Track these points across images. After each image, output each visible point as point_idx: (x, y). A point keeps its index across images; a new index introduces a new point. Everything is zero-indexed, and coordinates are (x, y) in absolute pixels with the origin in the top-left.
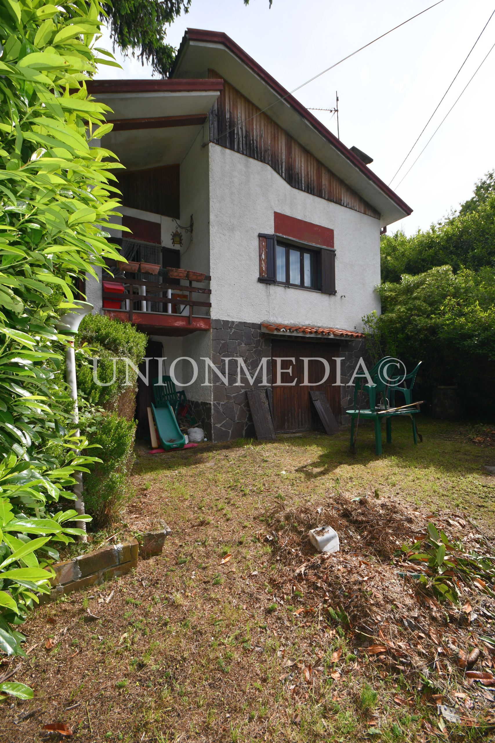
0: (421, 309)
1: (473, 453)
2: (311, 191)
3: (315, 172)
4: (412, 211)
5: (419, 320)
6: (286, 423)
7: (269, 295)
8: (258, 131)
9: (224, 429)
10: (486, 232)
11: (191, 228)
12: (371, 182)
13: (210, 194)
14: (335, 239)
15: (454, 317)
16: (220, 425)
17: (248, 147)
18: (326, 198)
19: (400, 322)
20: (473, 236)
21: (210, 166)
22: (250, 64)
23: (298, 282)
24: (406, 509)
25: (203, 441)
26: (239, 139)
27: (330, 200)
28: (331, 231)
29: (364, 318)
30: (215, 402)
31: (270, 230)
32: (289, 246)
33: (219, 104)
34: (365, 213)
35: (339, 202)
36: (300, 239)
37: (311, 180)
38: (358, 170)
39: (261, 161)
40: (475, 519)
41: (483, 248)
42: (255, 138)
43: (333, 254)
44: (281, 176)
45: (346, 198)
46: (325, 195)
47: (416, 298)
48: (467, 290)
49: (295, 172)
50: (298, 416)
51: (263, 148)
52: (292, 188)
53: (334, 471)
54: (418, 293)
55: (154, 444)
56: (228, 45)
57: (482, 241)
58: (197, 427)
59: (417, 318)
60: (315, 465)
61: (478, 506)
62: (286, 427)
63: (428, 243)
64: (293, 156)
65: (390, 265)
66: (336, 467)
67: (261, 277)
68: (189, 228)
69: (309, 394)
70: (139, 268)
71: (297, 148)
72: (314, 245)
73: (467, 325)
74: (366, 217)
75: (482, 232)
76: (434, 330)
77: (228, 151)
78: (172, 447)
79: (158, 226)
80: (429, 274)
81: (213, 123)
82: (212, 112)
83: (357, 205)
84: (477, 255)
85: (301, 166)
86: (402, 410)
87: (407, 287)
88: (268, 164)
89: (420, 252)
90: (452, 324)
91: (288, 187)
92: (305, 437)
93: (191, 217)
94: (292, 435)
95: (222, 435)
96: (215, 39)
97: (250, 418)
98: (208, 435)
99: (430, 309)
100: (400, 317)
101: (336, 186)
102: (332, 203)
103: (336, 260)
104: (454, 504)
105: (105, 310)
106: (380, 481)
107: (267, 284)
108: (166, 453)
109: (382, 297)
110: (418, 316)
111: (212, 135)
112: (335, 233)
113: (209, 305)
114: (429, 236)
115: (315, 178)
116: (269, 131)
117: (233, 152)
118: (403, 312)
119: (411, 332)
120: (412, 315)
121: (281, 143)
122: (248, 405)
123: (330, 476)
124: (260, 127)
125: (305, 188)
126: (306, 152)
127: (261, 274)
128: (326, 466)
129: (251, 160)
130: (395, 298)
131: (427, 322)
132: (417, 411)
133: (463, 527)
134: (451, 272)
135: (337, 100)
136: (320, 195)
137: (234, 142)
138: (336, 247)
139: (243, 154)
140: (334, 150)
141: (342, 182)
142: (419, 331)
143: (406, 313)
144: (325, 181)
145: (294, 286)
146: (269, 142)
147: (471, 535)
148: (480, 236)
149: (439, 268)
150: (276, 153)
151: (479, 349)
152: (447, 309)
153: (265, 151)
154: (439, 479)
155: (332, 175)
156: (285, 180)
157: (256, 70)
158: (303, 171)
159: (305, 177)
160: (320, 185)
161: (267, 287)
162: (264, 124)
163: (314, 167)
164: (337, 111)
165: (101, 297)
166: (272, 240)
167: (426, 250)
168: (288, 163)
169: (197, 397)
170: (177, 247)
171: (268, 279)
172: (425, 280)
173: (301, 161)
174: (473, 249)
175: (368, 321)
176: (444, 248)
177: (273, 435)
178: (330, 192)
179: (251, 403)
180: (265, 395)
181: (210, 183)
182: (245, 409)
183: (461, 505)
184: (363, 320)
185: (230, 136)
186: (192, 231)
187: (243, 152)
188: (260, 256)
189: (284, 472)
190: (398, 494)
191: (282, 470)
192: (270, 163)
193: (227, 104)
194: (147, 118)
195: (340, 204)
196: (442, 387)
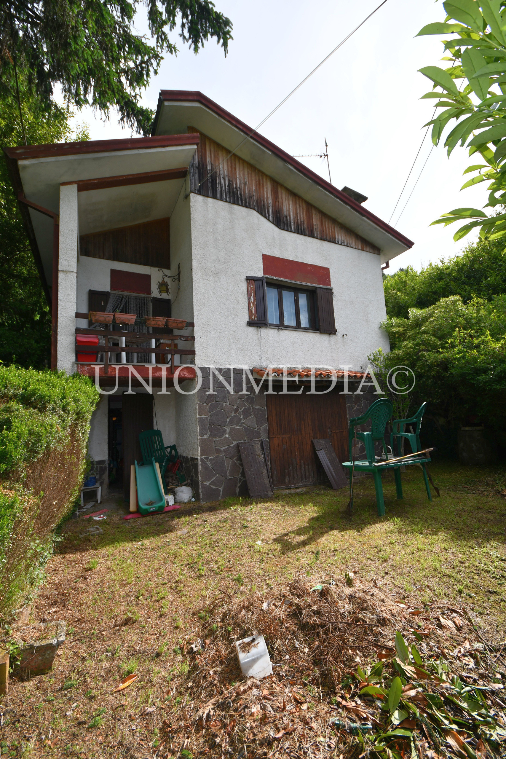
0: (430, 343)
1: (498, 511)
2: (301, 232)
3: (305, 213)
4: (413, 244)
5: (429, 355)
6: (287, 478)
7: (260, 338)
8: (242, 179)
9: (214, 487)
10: (499, 259)
11: (178, 277)
12: (365, 218)
13: (193, 242)
14: (331, 277)
15: (465, 350)
16: (209, 483)
17: (231, 194)
18: (319, 237)
19: (408, 359)
20: (485, 264)
21: (192, 215)
22: (227, 118)
23: (293, 323)
24: (381, 603)
25: (190, 501)
26: (221, 188)
27: (323, 239)
28: (327, 270)
29: (370, 357)
30: (203, 457)
31: (258, 272)
32: (280, 287)
33: (200, 157)
34: (362, 250)
35: (333, 241)
36: (292, 279)
37: (301, 221)
38: (349, 208)
39: (246, 207)
40: (481, 614)
41: (497, 275)
42: (238, 186)
43: (330, 292)
44: (269, 220)
45: (340, 236)
46: (317, 235)
47: (425, 332)
48: (479, 320)
49: (282, 215)
50: (301, 469)
51: (247, 194)
52: (281, 231)
53: (319, 541)
54: (426, 326)
55: (132, 508)
56: (204, 102)
57: (495, 268)
58: (185, 485)
59: (426, 354)
60: (299, 532)
61: (489, 591)
62: (287, 481)
63: (437, 275)
64: (280, 200)
65: (401, 300)
66: (322, 534)
67: (251, 320)
68: (177, 277)
69: (312, 443)
70: (114, 319)
71: (284, 192)
72: (308, 284)
73: (479, 358)
74: (364, 254)
75: (495, 259)
76: (445, 365)
77: (210, 200)
78: (149, 511)
79: (148, 278)
80: (438, 306)
81: (193, 176)
82: (193, 166)
83: (353, 242)
84: (491, 283)
85: (289, 209)
86: (407, 459)
87: (415, 321)
88: (254, 209)
89: (430, 285)
90: (464, 357)
91: (276, 229)
92: (306, 493)
93: (179, 265)
94: (292, 491)
95: (212, 494)
96: (190, 98)
97: (243, 474)
98: (196, 495)
99: (439, 343)
100: (408, 354)
101: (328, 225)
102: (326, 242)
103: (334, 298)
104: (457, 589)
105: (78, 364)
106: (370, 554)
107: (257, 327)
108: (141, 519)
109: (389, 333)
110: (428, 351)
111: (193, 186)
112: (331, 271)
113: (193, 353)
114: (438, 269)
115: (305, 219)
116: (253, 179)
117: (215, 200)
118: (411, 347)
119: (422, 369)
120: (420, 351)
121: (267, 188)
122: (240, 459)
123: (312, 547)
124: (244, 175)
125: (295, 230)
126: (294, 195)
127: (250, 317)
128: (311, 533)
129: (236, 207)
130: (404, 334)
131: (437, 357)
132: (426, 460)
133: (459, 628)
134: (460, 302)
135: (326, 145)
136: (311, 235)
137: (216, 191)
138: (333, 284)
139: (226, 201)
140: (322, 191)
141: (334, 221)
142: (431, 367)
143: (415, 348)
144: (316, 221)
145: (289, 328)
146: (254, 189)
147: (467, 645)
148: (493, 263)
149: (447, 299)
150: (262, 198)
151: (497, 385)
152: (457, 342)
153: (250, 197)
154: (446, 550)
155: (323, 215)
156: (273, 223)
157: (234, 123)
158: (291, 214)
159: (294, 219)
160: (311, 225)
161: (258, 330)
162: (248, 172)
163: (303, 209)
164: (327, 155)
165: (74, 351)
166: (261, 283)
167: (436, 283)
168: (274, 206)
169: (187, 451)
170: (164, 296)
171: (258, 322)
172: (434, 312)
173: (289, 204)
174: (486, 278)
175: (375, 360)
176: (455, 279)
177: (269, 492)
178: (322, 232)
179: (243, 457)
180: (259, 446)
181: (192, 231)
182: (237, 463)
183: (466, 591)
184: (369, 359)
185: (212, 186)
186: (179, 280)
187: (226, 199)
188: (249, 299)
189: (259, 543)
190: (387, 573)
191: (258, 538)
192: (256, 208)
193: (208, 157)
194: (125, 176)
195: (335, 243)
196: (467, 429)
